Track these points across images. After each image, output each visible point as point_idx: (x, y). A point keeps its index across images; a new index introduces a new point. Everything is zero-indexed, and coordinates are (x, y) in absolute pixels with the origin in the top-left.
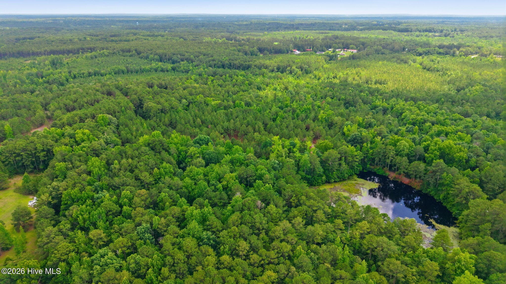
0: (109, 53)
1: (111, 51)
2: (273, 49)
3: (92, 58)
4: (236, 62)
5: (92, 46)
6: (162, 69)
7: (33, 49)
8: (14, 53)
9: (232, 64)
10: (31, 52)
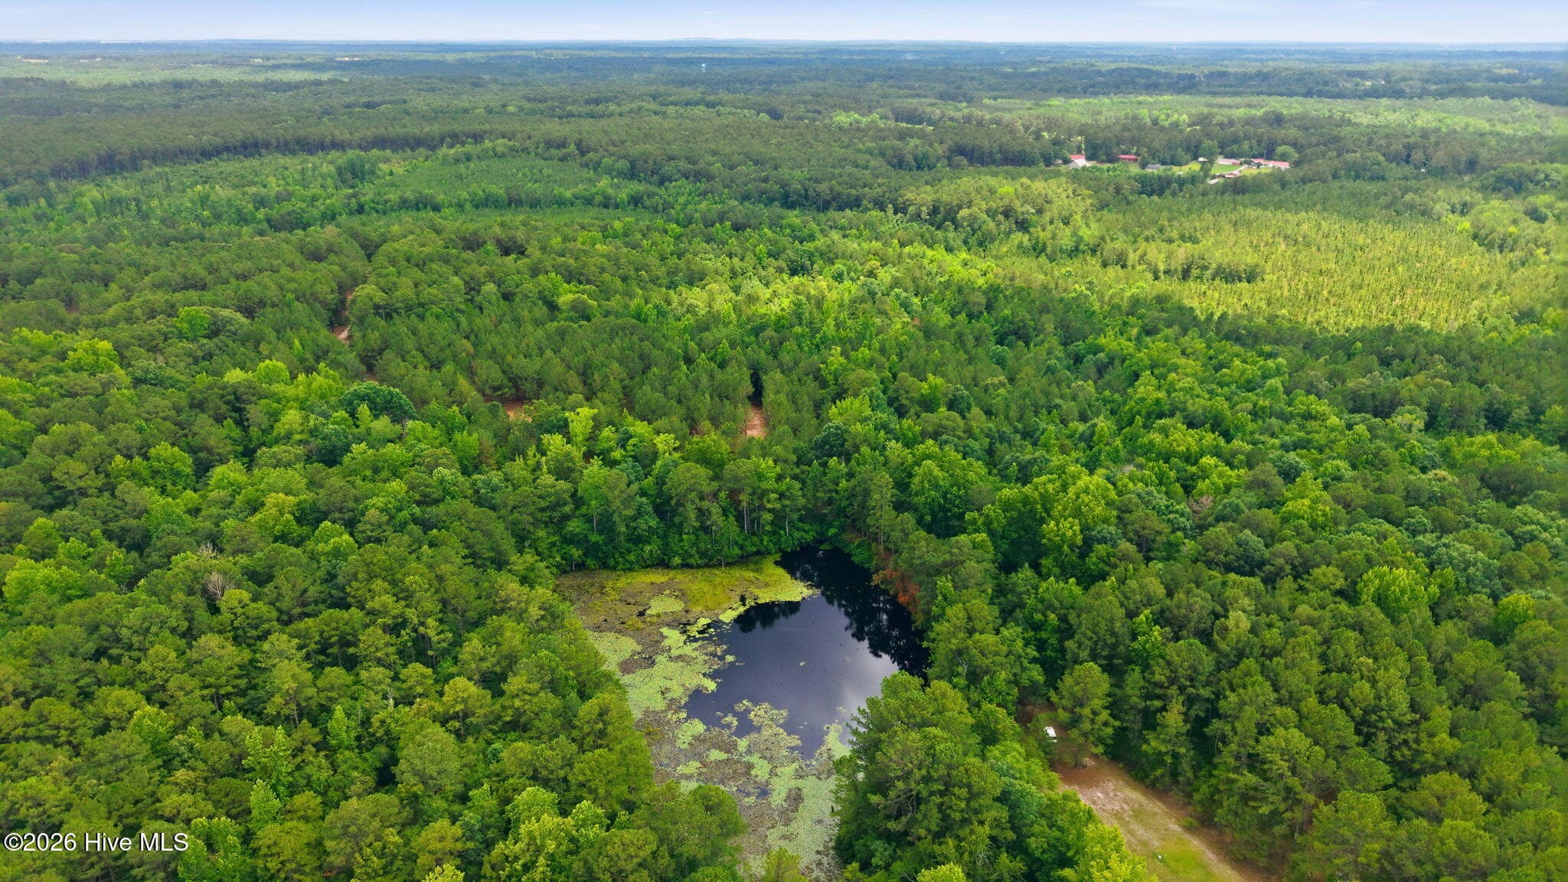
0: (512, 149)
1: (518, 144)
2: (1000, 152)
3: (457, 161)
4: (823, 187)
5: (477, 127)
6: (607, 198)
7: (337, 133)
8: (286, 143)
9: (811, 193)
10: (328, 139)
